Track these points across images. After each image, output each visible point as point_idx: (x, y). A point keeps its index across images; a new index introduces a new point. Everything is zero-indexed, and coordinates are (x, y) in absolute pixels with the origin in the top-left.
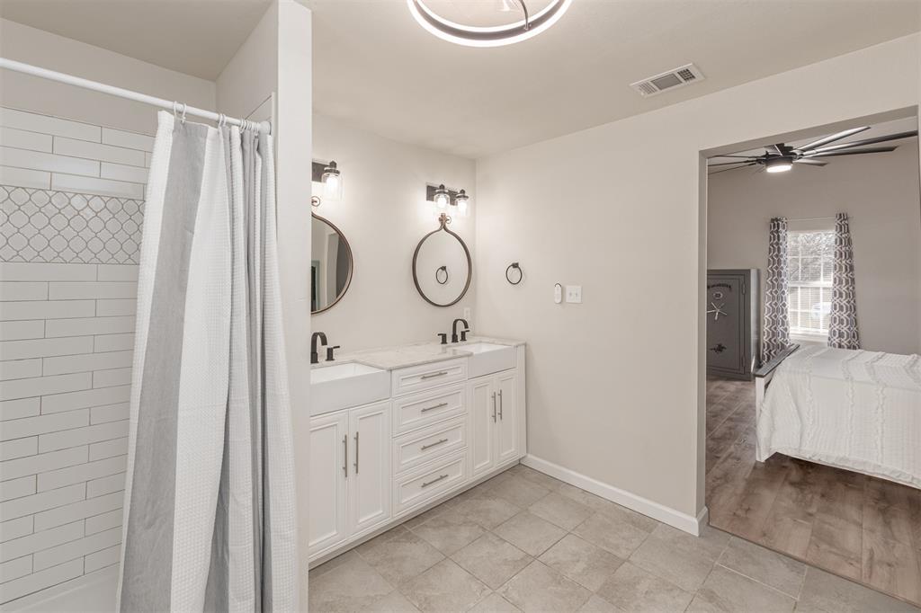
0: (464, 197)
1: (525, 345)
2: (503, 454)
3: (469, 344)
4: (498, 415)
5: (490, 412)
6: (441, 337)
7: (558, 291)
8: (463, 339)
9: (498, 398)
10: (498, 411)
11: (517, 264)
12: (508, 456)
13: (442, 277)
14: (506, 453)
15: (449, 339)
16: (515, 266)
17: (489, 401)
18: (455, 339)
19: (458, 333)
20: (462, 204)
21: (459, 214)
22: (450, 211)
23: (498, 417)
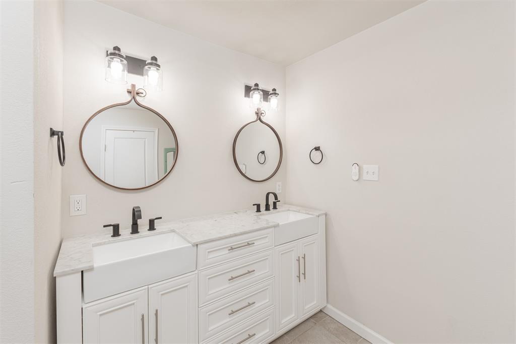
0: (275, 94)
1: (326, 215)
2: (306, 308)
3: (279, 212)
4: (301, 275)
5: (295, 273)
6: (256, 206)
7: (355, 169)
8: (275, 207)
9: (302, 260)
10: (302, 271)
11: (319, 147)
12: (310, 308)
13: (262, 160)
14: (308, 306)
15: (263, 208)
16: (317, 149)
17: (294, 264)
18: (267, 208)
19: (271, 203)
20: (274, 100)
21: (271, 109)
22: (265, 106)
23: (302, 277)
